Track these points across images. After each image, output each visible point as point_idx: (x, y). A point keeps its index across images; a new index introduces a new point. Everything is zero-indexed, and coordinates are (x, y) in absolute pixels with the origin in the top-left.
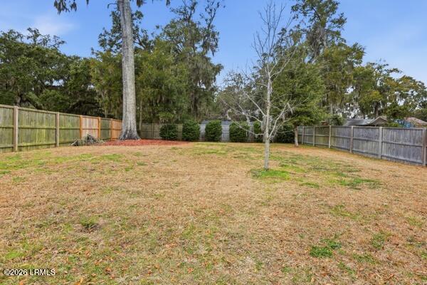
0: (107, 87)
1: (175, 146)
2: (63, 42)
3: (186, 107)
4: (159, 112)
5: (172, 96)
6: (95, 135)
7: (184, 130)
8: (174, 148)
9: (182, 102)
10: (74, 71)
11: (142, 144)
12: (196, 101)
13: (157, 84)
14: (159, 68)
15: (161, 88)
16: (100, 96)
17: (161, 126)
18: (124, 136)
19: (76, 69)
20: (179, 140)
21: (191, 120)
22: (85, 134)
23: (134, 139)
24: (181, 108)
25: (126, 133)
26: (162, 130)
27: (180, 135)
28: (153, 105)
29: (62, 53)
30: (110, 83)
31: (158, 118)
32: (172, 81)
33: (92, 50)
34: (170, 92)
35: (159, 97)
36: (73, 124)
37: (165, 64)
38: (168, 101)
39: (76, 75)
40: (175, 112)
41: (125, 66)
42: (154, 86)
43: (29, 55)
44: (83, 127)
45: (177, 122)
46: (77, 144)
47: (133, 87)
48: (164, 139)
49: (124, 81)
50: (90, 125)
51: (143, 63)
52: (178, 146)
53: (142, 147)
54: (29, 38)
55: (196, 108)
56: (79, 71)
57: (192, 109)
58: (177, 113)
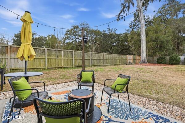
0: (134, 44)
1: (165, 66)
2: (117, 29)
3: (171, 48)
4: (156, 52)
5: (163, 44)
6: (131, 61)
7: (170, 59)
8: (165, 67)
9: (169, 46)
10: (121, 39)
11: (149, 65)
12: (178, 44)
13: (156, 40)
14: (157, 33)
15: (157, 41)
16: (131, 47)
17: (157, 58)
18: (142, 62)
19: (122, 38)
20: (167, 64)
21: (175, 54)
22: (129, 61)
23: (146, 63)
24: (168, 49)
25: (143, 61)
26: (158, 59)
27: (168, 62)
28: (153, 49)
29: (117, 34)
30: (135, 42)
31: (156, 54)
32: (163, 37)
33: (126, 29)
34: (162, 42)
35: (157, 45)
36: (125, 58)
37: (159, 30)
38: (161, 47)
39: (122, 40)
40: (165, 51)
41: (142, 35)
42: (154, 41)
43: (109, 37)
44: (128, 59)
45: (166, 55)
46: (127, 65)
47: (145, 43)
48: (159, 63)
49: (141, 42)
50: (130, 58)
51: (149, 32)
52: (167, 67)
53: (150, 66)
54: (108, 31)
55: (178, 47)
56: (123, 39)
57: (175, 48)
58: (166, 51)
